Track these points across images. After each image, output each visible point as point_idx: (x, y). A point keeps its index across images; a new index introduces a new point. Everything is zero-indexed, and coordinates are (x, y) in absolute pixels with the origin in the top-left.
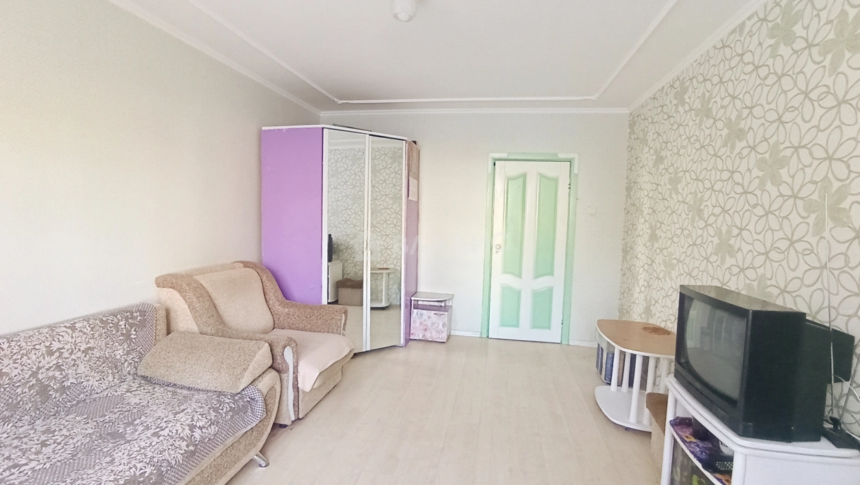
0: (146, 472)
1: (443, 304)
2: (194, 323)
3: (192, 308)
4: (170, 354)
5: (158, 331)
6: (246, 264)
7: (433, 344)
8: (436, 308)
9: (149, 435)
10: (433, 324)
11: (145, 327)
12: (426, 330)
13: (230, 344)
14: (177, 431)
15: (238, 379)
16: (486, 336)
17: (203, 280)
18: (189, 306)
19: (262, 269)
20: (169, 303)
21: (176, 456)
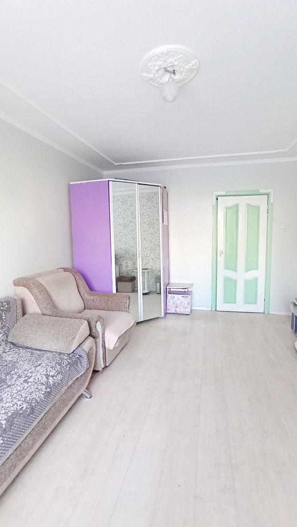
0: (23, 407)
1: (186, 290)
2: (38, 307)
3: (36, 299)
4: (26, 329)
5: (18, 314)
6: (65, 270)
7: (182, 315)
8: (182, 293)
9: (21, 382)
10: (181, 303)
11: (10, 311)
12: (177, 307)
13: (63, 321)
14: (38, 379)
15: (70, 344)
16: (214, 310)
17: (42, 280)
18: (35, 298)
19: (75, 273)
20: (22, 296)
21: (39, 395)
